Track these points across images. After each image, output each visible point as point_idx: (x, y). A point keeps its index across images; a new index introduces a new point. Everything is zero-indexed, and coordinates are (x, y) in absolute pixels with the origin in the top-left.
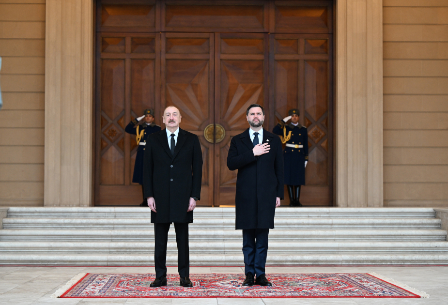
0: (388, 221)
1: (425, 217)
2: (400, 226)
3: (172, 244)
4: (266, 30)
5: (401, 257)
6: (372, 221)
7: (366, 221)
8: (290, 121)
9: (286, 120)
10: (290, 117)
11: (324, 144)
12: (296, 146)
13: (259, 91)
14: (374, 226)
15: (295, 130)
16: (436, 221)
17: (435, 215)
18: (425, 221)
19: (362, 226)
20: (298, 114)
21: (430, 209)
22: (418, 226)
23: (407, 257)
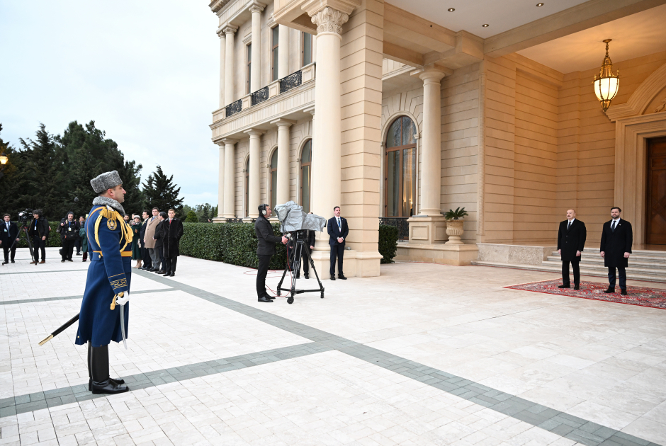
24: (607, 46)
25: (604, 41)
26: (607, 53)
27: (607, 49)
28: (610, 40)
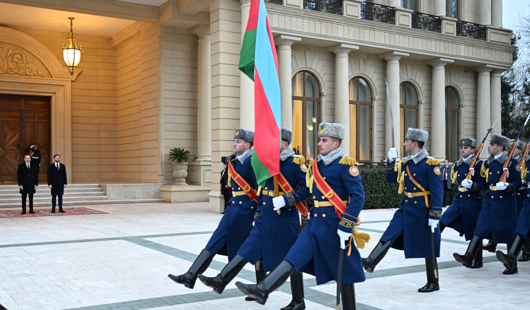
0: (84, 189)
1: (96, 187)
2: (88, 191)
3: (28, 199)
4: (21, 109)
5: (91, 201)
6: (78, 189)
7: (77, 189)
8: (33, 147)
9: (31, 147)
10: (33, 146)
11: (46, 156)
12: (36, 158)
13: (18, 134)
14: (79, 191)
15: (35, 151)
16: (101, 188)
17: (100, 186)
18: (97, 188)
19: (75, 191)
20: (36, 145)
21: (98, 184)
22: (95, 190)
23: (93, 201)
24: (71, 22)
25: (69, 18)
26: (72, 28)
27: (71, 25)
28: (73, 18)
